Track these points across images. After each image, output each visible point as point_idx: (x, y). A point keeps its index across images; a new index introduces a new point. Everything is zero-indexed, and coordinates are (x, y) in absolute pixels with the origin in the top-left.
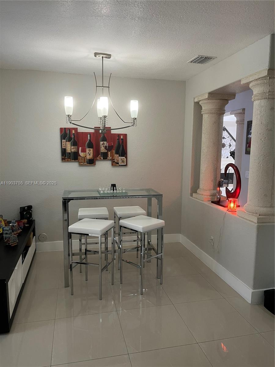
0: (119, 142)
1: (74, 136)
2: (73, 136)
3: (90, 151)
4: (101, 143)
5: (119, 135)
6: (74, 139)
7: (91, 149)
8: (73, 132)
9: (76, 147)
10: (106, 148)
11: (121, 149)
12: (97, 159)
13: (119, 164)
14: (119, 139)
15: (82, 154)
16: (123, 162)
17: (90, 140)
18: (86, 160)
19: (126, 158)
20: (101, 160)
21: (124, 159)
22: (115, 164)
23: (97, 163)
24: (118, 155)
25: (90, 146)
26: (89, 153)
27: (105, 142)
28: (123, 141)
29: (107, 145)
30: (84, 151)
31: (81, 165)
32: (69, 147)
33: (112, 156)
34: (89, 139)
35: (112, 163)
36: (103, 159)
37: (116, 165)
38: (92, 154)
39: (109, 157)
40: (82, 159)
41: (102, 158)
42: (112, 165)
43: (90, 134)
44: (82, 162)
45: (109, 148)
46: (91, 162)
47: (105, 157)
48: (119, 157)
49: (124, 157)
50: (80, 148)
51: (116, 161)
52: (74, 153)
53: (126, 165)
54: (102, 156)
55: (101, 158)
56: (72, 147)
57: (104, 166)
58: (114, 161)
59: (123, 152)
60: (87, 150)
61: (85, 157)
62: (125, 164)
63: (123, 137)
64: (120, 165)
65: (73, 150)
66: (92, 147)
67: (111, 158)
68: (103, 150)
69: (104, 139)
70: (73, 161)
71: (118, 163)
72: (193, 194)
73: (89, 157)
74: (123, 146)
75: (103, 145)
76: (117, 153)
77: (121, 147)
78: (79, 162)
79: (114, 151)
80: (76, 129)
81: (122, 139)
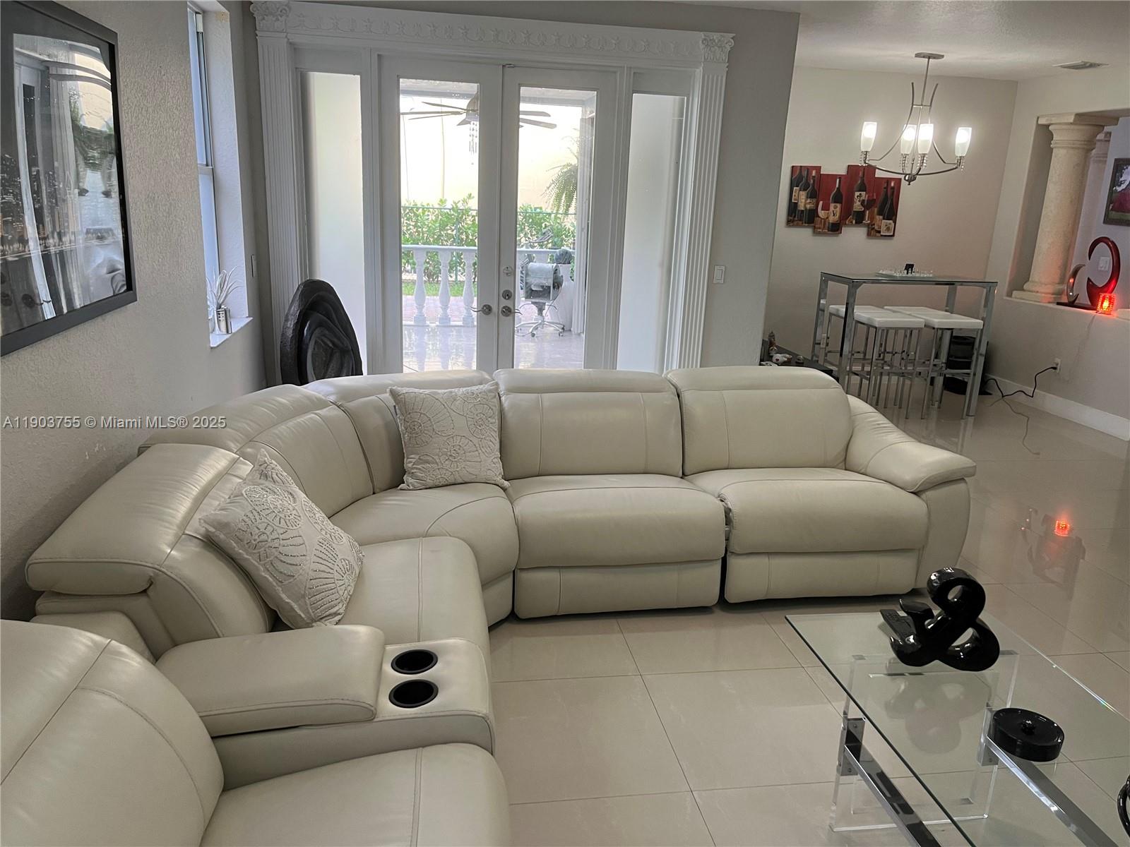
0: (886, 193)
1: (814, 181)
2: (812, 181)
3: (835, 207)
4: (857, 194)
5: (888, 180)
6: (813, 187)
7: (839, 205)
8: (814, 173)
9: (814, 200)
10: (863, 203)
11: (888, 206)
12: (846, 224)
13: (882, 234)
14: (886, 188)
15: (821, 213)
16: (888, 229)
17: (839, 189)
18: (827, 224)
19: (895, 223)
20: (851, 225)
21: (890, 224)
22: (873, 232)
23: (844, 229)
24: (881, 217)
25: (837, 199)
26: (833, 212)
27: (863, 193)
28: (893, 192)
29: (866, 199)
30: (826, 208)
31: (816, 233)
32: (803, 201)
33: (872, 218)
34: (837, 186)
35: (868, 231)
36: (856, 223)
37: (875, 236)
38: (838, 214)
39: (867, 221)
40: (821, 221)
41: (854, 222)
42: (869, 235)
43: (840, 178)
44: (820, 228)
45: (868, 205)
46: (835, 229)
47: (859, 218)
48: (883, 221)
49: (891, 221)
50: (821, 203)
51: (876, 228)
52: (810, 210)
53: (893, 236)
54: (855, 218)
55: (852, 222)
56: (809, 201)
57: (854, 235)
58: (874, 228)
59: (891, 214)
60: (832, 205)
61: (827, 218)
62: (892, 234)
63: (895, 184)
64: (882, 236)
65: (808, 206)
66: (841, 203)
67: (869, 222)
68: (857, 206)
69: (862, 188)
70: (807, 225)
71: (879, 232)
72: (1014, 292)
73: (832, 219)
74: (892, 200)
75: (859, 197)
76: (880, 213)
77: (889, 202)
78: (815, 228)
79: (876, 210)
80: (818, 169)
81: (893, 188)
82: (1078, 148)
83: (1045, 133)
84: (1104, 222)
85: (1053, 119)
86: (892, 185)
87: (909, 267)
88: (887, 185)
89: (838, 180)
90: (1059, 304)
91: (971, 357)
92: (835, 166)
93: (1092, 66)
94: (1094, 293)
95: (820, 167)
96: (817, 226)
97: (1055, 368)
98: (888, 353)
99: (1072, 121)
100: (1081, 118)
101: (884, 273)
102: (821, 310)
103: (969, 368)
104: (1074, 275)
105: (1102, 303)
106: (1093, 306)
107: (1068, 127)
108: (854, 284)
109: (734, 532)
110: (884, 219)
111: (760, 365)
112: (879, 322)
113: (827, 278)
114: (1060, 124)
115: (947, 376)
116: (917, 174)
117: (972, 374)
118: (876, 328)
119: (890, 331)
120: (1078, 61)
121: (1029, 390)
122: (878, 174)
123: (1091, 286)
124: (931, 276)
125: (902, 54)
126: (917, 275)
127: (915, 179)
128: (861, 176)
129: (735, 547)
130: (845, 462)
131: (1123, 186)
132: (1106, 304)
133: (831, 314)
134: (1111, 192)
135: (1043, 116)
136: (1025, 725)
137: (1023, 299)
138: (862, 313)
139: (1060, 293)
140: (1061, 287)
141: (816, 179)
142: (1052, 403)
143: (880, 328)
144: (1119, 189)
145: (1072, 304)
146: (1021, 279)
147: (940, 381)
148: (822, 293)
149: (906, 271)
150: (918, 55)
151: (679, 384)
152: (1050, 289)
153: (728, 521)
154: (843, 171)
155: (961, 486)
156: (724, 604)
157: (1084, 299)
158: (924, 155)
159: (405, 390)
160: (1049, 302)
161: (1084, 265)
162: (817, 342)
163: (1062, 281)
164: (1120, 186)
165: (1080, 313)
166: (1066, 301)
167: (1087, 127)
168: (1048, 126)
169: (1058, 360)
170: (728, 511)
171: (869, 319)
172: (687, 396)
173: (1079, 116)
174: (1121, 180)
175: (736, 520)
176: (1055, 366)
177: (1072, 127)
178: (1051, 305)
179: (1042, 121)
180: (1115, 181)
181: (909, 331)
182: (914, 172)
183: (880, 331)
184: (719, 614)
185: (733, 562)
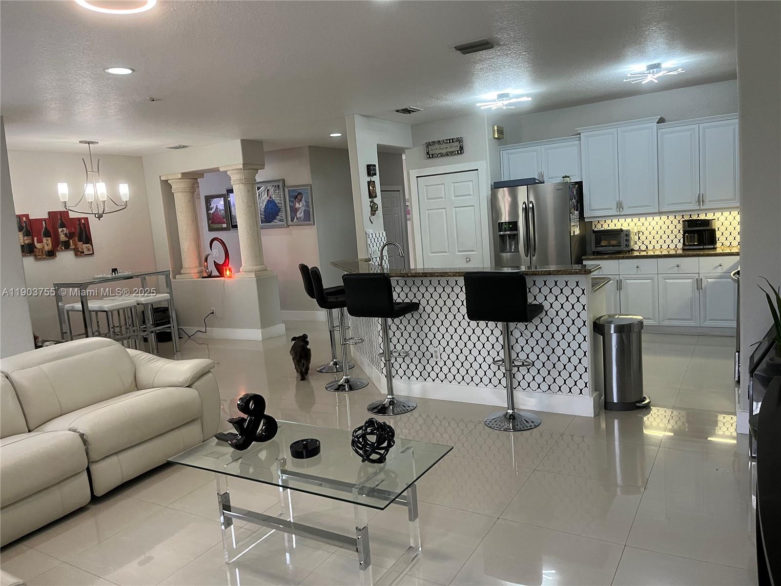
0: (80, 227)
1: (26, 224)
2: (24, 225)
3: (47, 240)
4: (60, 230)
5: (79, 219)
6: (26, 228)
7: (49, 239)
8: (24, 219)
9: (30, 237)
10: (66, 235)
11: (84, 235)
12: (58, 250)
13: (85, 253)
14: (79, 224)
15: (38, 245)
16: (89, 250)
17: (46, 228)
18: (44, 252)
19: (92, 245)
20: (62, 250)
21: (89, 246)
22: (78, 253)
23: (58, 254)
24: (82, 243)
25: (47, 234)
26: (47, 244)
27: (65, 229)
28: (85, 226)
29: (68, 232)
30: (40, 241)
31: (37, 258)
32: (22, 238)
33: (75, 244)
34: (44, 226)
35: (75, 253)
36: (65, 248)
37: (81, 255)
38: (50, 245)
39: (72, 247)
40: (39, 252)
41: (63, 248)
42: (76, 255)
44: (40, 255)
45: (70, 236)
46: (51, 254)
47: (66, 246)
48: (84, 245)
50: (35, 239)
51: (80, 250)
52: (29, 244)
53: (93, 253)
54: (63, 245)
55: (62, 248)
56: (26, 238)
57: (66, 258)
58: (79, 251)
59: (88, 240)
60: (44, 240)
61: (43, 248)
62: (92, 253)
64: (85, 255)
65: (26, 242)
66: (50, 237)
67: (74, 247)
68: (63, 238)
69: (63, 226)
70: (29, 254)
71: (83, 252)
72: (177, 276)
73: (47, 248)
74: (86, 231)
75: (62, 232)
76: (80, 240)
77: (84, 232)
78: (35, 256)
79: (76, 238)
80: (27, 216)
81: (83, 224)
82: (186, 192)
83: (166, 185)
84: (209, 231)
85: (169, 176)
86: (83, 222)
87: (114, 270)
88: (80, 222)
89: (44, 222)
90: (203, 277)
91: (169, 318)
92: (39, 213)
93: (184, 147)
94: (220, 268)
95: (28, 215)
96: (37, 254)
97: (213, 313)
98: (118, 327)
99: (180, 177)
100: (185, 175)
101: (99, 276)
102: (60, 311)
103: (169, 323)
104: (206, 260)
105: (226, 272)
106: (221, 275)
107: (179, 180)
108: (82, 286)
109: (90, 447)
110: (84, 244)
112: (108, 307)
113: (58, 286)
114: (173, 179)
115: (157, 332)
116: (103, 213)
117: (172, 327)
118: (106, 311)
119: (114, 312)
120: (177, 145)
121: (203, 329)
122: (72, 215)
123: (216, 264)
124: (130, 273)
125: (71, 141)
126: (122, 274)
127: (102, 216)
128: (59, 219)
129: (94, 456)
130: (137, 386)
131: (213, 210)
132: (228, 272)
133: (68, 311)
134: (208, 214)
135: (164, 175)
137: (183, 279)
138: (93, 305)
139: (201, 272)
140: (199, 269)
141: (27, 223)
142: (217, 332)
143: (110, 311)
144: (212, 212)
145: (210, 276)
146: (178, 267)
147: (152, 337)
148: (58, 298)
149: (113, 273)
150: (80, 142)
151: (5, 370)
152: (196, 270)
153: (85, 442)
154: (46, 216)
155: (210, 375)
156: (95, 499)
157: (215, 273)
158: (104, 202)
160: (198, 278)
161: (210, 254)
163: (200, 265)
164: (211, 210)
165: (215, 280)
166: (207, 275)
167: (191, 180)
168: (167, 181)
169: (213, 308)
170: (82, 435)
171: (100, 307)
172: (14, 376)
173: (182, 174)
174: (211, 207)
175: (89, 439)
176: (212, 312)
177: (181, 180)
178: (199, 279)
179: (163, 178)
180: (208, 208)
181: (129, 310)
182: (101, 212)
183: (110, 313)
184: (94, 508)
185: (94, 468)
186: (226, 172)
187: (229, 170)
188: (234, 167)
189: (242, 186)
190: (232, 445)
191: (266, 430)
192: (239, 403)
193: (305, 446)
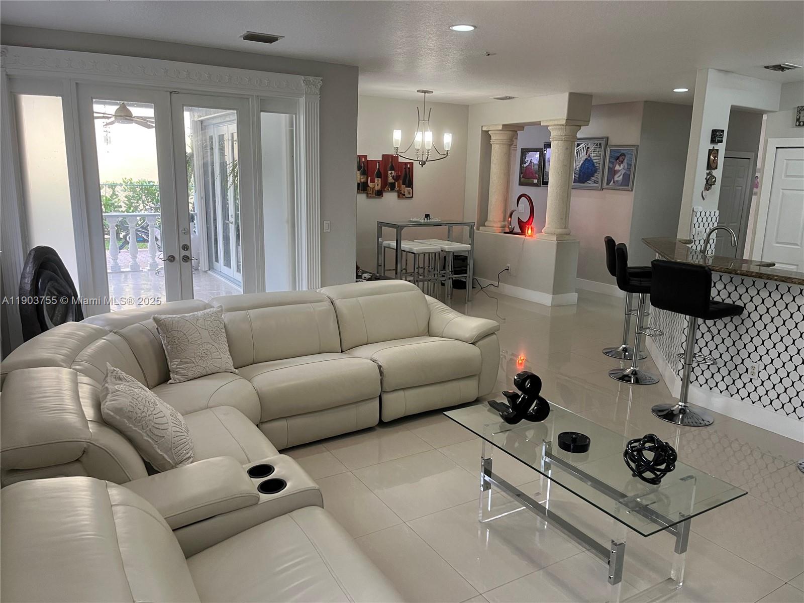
0: (406, 171)
1: (364, 165)
2: (363, 165)
3: (378, 181)
4: (390, 172)
5: (406, 164)
6: (364, 168)
7: (380, 179)
8: (363, 160)
9: (365, 176)
10: (393, 177)
11: (408, 179)
12: (385, 191)
14: (406, 168)
15: (370, 185)
16: (409, 193)
17: (379, 169)
18: (374, 191)
19: (412, 189)
20: (388, 191)
21: (410, 190)
22: (401, 195)
23: (385, 194)
24: (405, 186)
25: (379, 175)
26: (377, 184)
27: (393, 172)
28: (409, 171)
29: (395, 175)
30: (372, 181)
31: (368, 196)
32: (359, 177)
33: (399, 187)
34: (378, 167)
35: (398, 194)
36: (391, 190)
37: (402, 197)
38: (380, 185)
39: (397, 189)
40: (370, 190)
42: (399, 197)
43: (379, 163)
44: (370, 194)
45: (396, 178)
46: (379, 194)
47: (392, 187)
49: (410, 188)
50: (369, 178)
51: (403, 192)
52: (363, 183)
53: (412, 197)
54: (390, 187)
55: (388, 190)
56: (362, 177)
57: (390, 197)
58: (401, 193)
59: (410, 184)
60: (376, 179)
61: (374, 187)
64: (406, 197)
65: (362, 180)
66: (381, 178)
68: (390, 180)
69: (392, 169)
70: (362, 192)
71: (404, 195)
72: (480, 227)
73: (377, 188)
74: (409, 176)
75: (391, 174)
76: (403, 184)
77: (408, 176)
78: (367, 194)
79: (401, 182)
80: (366, 157)
81: (409, 168)
82: (504, 144)
83: (486, 135)
84: (519, 185)
85: (490, 127)
86: (409, 166)
87: (427, 216)
88: (406, 166)
89: (378, 164)
90: (505, 233)
91: (466, 267)
92: (375, 155)
93: (510, 98)
94: (523, 226)
96: (369, 192)
97: (508, 270)
98: (422, 268)
99: (501, 129)
100: (506, 127)
101: (414, 220)
102: (379, 245)
103: (466, 273)
104: (511, 216)
105: (528, 231)
106: (523, 232)
107: (499, 132)
108: (399, 228)
109: (385, 379)
110: (406, 187)
111: (357, 282)
112: (416, 250)
113: (381, 225)
114: (494, 130)
115: (454, 279)
116: (426, 161)
117: (468, 277)
118: (414, 253)
119: (421, 255)
120: (503, 96)
121: (496, 283)
122: (401, 160)
123: (520, 221)
124: (440, 220)
125: (410, 90)
126: (433, 220)
127: (425, 164)
128: (390, 161)
129: (386, 388)
130: (429, 332)
131: (527, 164)
132: (530, 231)
133: (385, 247)
134: (521, 168)
135: (485, 126)
136: (573, 438)
137: (486, 231)
138: (405, 245)
139: (504, 227)
140: (503, 223)
141: (365, 163)
142: (508, 289)
143: (417, 253)
144: (525, 166)
145: (511, 232)
146: (483, 219)
147: (449, 283)
148: (380, 234)
149: (426, 219)
150: (418, 91)
151: (331, 296)
152: (499, 225)
153: (381, 373)
154: (380, 159)
155: (494, 336)
156: (382, 424)
157: (518, 230)
158: (429, 150)
159: (163, 317)
160: (500, 232)
161: (515, 210)
162: (379, 264)
163: (504, 220)
164: (525, 164)
165: (517, 237)
166: (508, 231)
167: (510, 132)
168: (488, 131)
169: (509, 265)
170: (380, 367)
171: (410, 248)
172: (338, 303)
173: (504, 125)
174: (526, 160)
175: (385, 371)
176: (507, 268)
177: (501, 132)
178: (499, 234)
179: (484, 129)
180: (522, 161)
181: (434, 255)
182: (424, 160)
183: (418, 255)
184: (380, 431)
185: (385, 397)
186: (547, 126)
187: (551, 125)
188: (556, 123)
189: (560, 143)
190: (502, 416)
191: (537, 411)
192: (516, 378)
193: (574, 440)
